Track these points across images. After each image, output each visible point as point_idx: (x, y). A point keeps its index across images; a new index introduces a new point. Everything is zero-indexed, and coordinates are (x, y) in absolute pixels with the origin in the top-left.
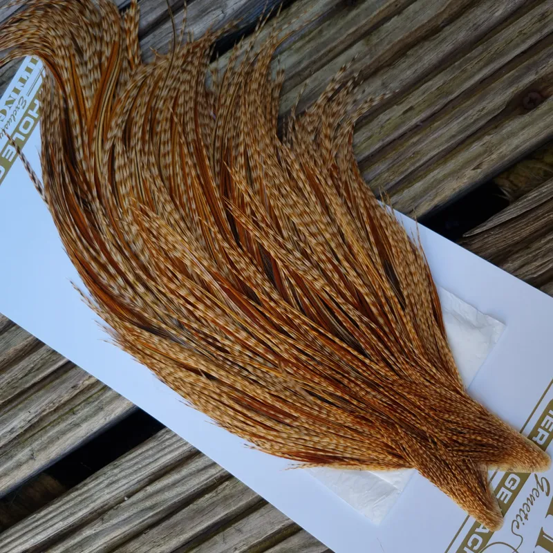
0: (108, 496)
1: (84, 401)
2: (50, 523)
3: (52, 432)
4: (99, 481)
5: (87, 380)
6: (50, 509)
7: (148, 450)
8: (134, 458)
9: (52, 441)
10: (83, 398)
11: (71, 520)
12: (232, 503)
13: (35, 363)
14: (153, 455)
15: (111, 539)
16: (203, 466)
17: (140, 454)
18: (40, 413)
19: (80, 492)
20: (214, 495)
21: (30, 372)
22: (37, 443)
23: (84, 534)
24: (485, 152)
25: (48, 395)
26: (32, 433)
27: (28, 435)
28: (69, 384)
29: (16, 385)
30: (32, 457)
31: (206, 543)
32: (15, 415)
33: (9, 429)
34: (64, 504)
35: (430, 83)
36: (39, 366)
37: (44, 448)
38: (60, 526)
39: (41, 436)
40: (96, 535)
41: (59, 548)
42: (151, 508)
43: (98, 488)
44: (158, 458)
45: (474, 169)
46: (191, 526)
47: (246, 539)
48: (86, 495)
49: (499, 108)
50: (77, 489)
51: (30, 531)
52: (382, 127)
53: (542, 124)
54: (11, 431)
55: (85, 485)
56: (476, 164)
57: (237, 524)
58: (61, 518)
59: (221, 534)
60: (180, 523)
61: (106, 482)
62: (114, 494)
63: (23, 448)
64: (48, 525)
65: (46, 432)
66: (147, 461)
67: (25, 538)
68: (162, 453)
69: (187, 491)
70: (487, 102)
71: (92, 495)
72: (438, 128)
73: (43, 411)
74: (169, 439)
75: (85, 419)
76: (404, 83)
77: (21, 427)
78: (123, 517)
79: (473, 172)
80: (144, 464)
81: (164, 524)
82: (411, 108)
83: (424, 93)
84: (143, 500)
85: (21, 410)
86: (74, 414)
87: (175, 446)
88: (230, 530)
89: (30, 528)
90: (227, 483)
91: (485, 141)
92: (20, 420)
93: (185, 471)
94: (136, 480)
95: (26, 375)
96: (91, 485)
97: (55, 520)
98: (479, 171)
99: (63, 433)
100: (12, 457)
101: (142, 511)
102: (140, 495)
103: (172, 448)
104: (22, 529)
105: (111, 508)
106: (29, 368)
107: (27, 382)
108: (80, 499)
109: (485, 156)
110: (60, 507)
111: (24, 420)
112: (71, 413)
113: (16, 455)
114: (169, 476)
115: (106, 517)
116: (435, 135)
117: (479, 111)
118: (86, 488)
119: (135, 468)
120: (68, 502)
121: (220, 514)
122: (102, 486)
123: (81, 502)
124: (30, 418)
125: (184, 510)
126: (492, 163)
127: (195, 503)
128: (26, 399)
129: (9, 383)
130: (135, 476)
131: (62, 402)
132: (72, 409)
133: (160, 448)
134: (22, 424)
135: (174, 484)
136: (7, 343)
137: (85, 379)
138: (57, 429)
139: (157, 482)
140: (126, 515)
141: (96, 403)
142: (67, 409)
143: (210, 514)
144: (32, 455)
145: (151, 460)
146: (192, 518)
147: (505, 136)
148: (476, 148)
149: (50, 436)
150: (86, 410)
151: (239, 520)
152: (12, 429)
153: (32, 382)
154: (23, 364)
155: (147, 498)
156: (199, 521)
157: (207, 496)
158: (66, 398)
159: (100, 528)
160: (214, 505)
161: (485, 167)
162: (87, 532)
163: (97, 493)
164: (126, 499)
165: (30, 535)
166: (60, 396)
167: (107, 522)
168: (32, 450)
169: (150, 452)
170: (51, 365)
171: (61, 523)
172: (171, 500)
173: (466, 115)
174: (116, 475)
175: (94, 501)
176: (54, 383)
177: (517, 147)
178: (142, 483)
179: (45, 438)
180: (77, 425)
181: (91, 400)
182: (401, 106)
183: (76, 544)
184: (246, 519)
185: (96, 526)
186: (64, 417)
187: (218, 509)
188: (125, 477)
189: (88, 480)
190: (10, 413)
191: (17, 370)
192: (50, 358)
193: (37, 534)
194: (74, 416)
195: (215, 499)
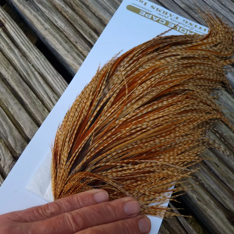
0: (32, 57)
1: (71, 47)
2: (19, 37)
3: (57, 35)
4: (38, 53)
5: (80, 47)
6: (25, 37)
7: (52, 71)
8: (49, 66)
9: (53, 35)
10: (72, 46)
11: (21, 45)
12: (32, 105)
13: (85, 28)
14: (51, 73)
15: (13, 60)
16: (47, 92)
17: (51, 68)
18: (64, 31)
19: (33, 47)
20: (35, 98)
21: (81, 26)
22: (52, 30)
23: (15, 50)
24: (206, 202)
25: (72, 33)
26: (56, 29)
27: (55, 27)
28: (77, 40)
29: (75, 22)
30: (46, 29)
31: (14, 97)
32: (63, 22)
33: (57, 20)
34: (27, 41)
35: (231, 173)
36: (84, 29)
37: (50, 33)
38: (18, 41)
39: (55, 32)
40: (15, 54)
41: (9, 41)
42: (28, 74)
43: (35, 53)
44: (49, 75)
45: (197, 198)
46: (21, 90)
47: (16, 112)
48: (32, 49)
49: (227, 206)
50: (34, 46)
51: (16, 30)
52: (207, 154)
53: (224, 228)
54: (56, 21)
55: (36, 49)
56: (200, 199)
57: (23, 108)
58: (22, 41)
59: (18, 102)
60: (22, 85)
61: (38, 56)
62: (33, 59)
63: (50, 26)
64: (18, 36)
65: (57, 33)
66: (48, 71)
67: (12, 28)
68: (52, 76)
69: (36, 87)
70: (229, 200)
71: (32, 51)
72: (212, 179)
73: (65, 32)
74: (58, 79)
75: (64, 47)
76: (228, 162)
77: (58, 25)
78: (23, 63)
79: (196, 197)
80: (47, 70)
81: (21, 79)
82: (218, 166)
83: (226, 171)
84: (31, 70)
85: (65, 24)
86: (65, 43)
87: (55, 81)
88: (20, 106)
89: (17, 30)
90: (41, 103)
91: (211, 202)
92: (61, 24)
93: (45, 86)
94: (40, 68)
95: (79, 25)
96: (36, 51)
97: (21, 39)
98: (197, 200)
99: (57, 39)
100: (46, 22)
101: (27, 70)
102: (33, 69)
103: (54, 80)
104: (16, 27)
105: (27, 59)
106: (82, 26)
107: (77, 25)
108: (30, 47)
109: (204, 202)
110: (26, 40)
111: (61, 25)
112: (66, 42)
113: (47, 23)
114: (42, 79)
115: (23, 57)
116: (209, 178)
117: (224, 197)
118: (35, 49)
119: (45, 66)
120: (29, 43)
121: (27, 101)
122: (36, 55)
123: (29, 48)
124: (62, 27)
125: (28, 87)
126: (201, 206)
127: (31, 91)
128: (70, 26)
129: (76, 19)
130: (41, 67)
131: (70, 38)
132: (67, 42)
133: (54, 75)
134: (59, 25)
135: (39, 82)
136: (92, 18)
137: (80, 46)
138: (59, 37)
139: (39, 75)
140: (24, 65)
141: (71, 50)
142: (67, 40)
143: (27, 97)
144: (47, 29)
145: (48, 72)
146: (24, 90)
147: (215, 211)
148: (207, 197)
149: (55, 34)
150: (67, 47)
151: (24, 109)
152: (57, 22)
153: (77, 27)
154: (84, 23)
155: (32, 72)
156: (23, 93)
157: (34, 95)
158: (72, 40)
159: (18, 56)
160: (30, 98)
161: (199, 203)
162: (16, 51)
163: (33, 53)
164: (31, 64)
165: (14, 30)
166: (72, 37)
167: (21, 58)
168: (49, 29)
169: (52, 72)
170: (85, 33)
171: (20, 41)
172: (32, 81)
173: (221, 191)
174: (41, 60)
175: (29, 52)
176: (77, 35)
177: (211, 217)
178: (38, 70)
179: (54, 33)
180: (61, 44)
181: (72, 48)
182: (218, 162)
183: (11, 47)
184: (25, 112)
185: (19, 54)
186: (64, 39)
187: (29, 100)
188: (40, 63)
189: (38, 50)
190: (63, 20)
191: (81, 21)
192: (87, 32)
193: (14, 33)
194: (64, 43)
195: (33, 98)
